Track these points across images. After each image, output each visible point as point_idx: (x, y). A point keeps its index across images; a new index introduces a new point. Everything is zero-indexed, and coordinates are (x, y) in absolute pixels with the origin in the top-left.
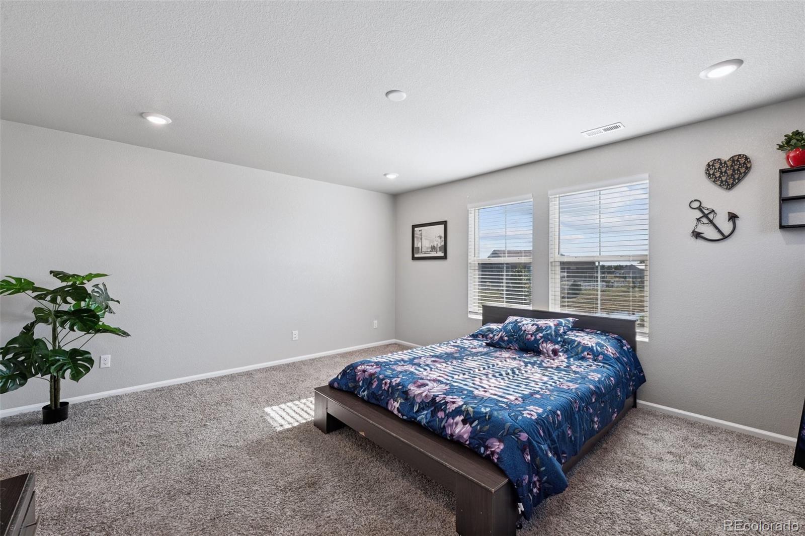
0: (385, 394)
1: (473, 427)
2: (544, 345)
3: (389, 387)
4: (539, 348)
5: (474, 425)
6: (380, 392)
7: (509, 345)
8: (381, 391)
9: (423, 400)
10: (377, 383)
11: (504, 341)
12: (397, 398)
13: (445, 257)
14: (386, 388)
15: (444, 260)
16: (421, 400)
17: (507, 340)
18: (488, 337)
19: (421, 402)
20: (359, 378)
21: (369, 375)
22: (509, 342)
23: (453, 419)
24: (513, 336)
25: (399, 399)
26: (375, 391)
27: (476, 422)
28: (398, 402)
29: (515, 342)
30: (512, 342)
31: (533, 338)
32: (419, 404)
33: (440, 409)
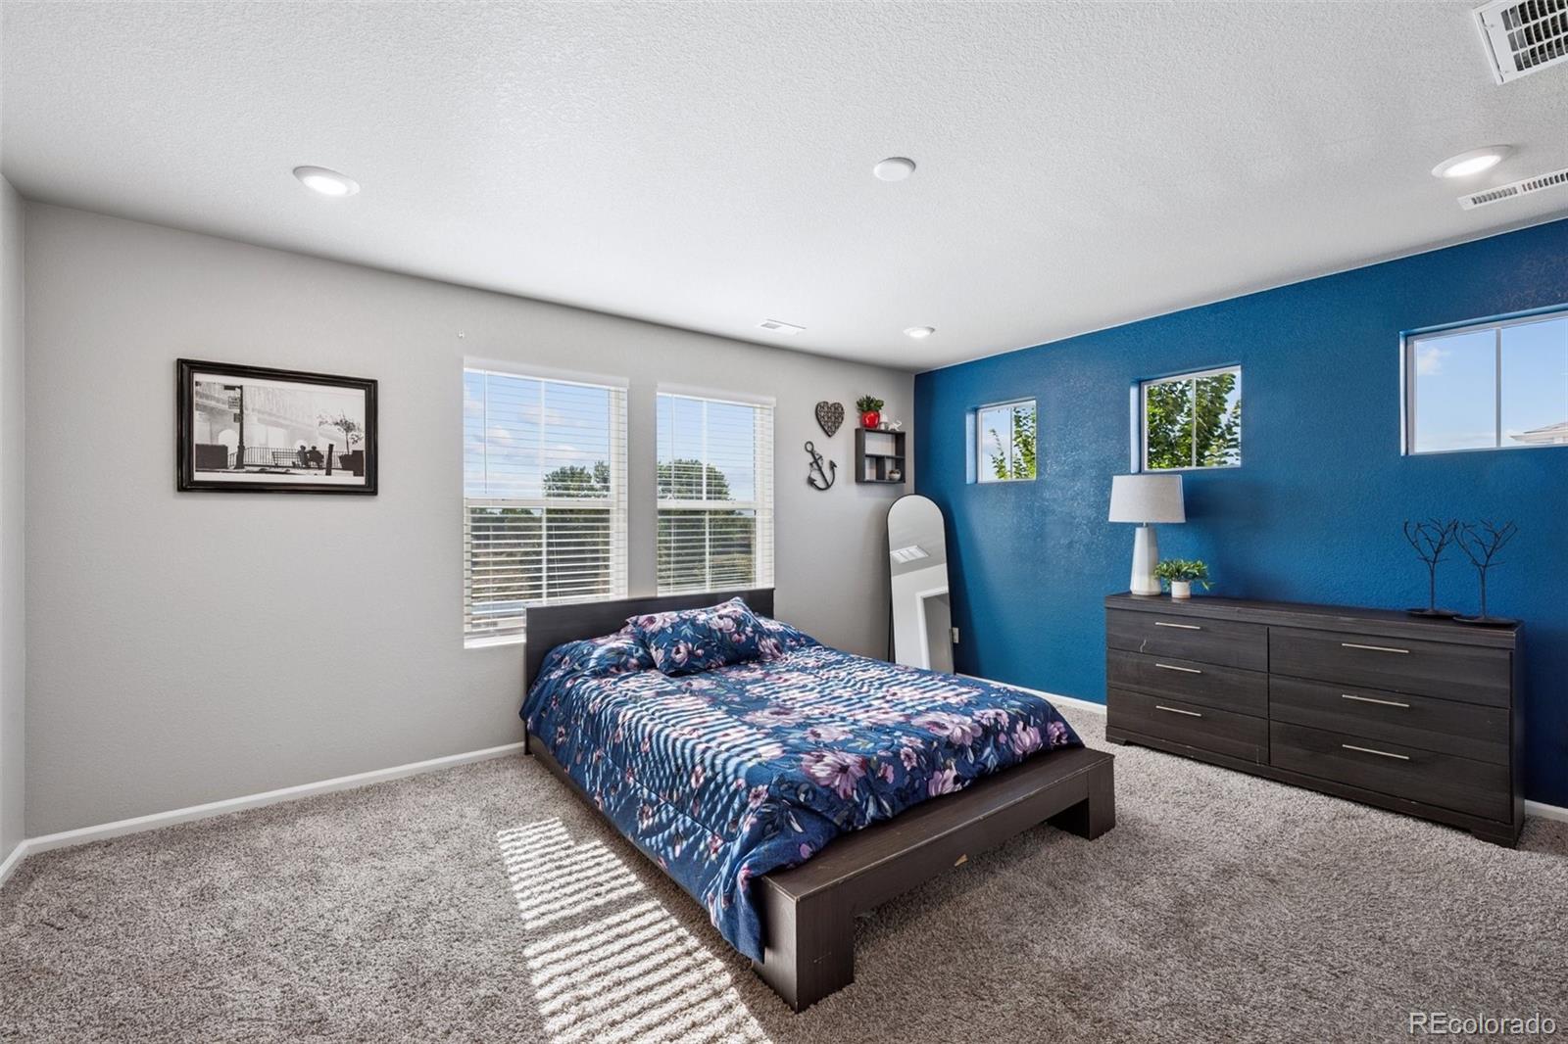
0: (918, 774)
1: (1034, 725)
2: (764, 643)
3: (918, 757)
4: (759, 650)
5: (1032, 722)
6: (907, 780)
7: (708, 661)
8: (908, 777)
9: (974, 737)
10: (891, 769)
11: (698, 658)
12: (945, 761)
13: (371, 489)
14: (915, 764)
15: (371, 497)
16: (971, 739)
17: (703, 655)
18: (629, 665)
19: (974, 742)
20: (845, 792)
21: (861, 767)
22: (708, 656)
23: (1016, 732)
24: (708, 644)
25: (948, 762)
26: (901, 785)
27: (1032, 718)
28: (951, 768)
29: (718, 652)
30: (713, 655)
31: (743, 637)
32: (971, 747)
33: (997, 733)
